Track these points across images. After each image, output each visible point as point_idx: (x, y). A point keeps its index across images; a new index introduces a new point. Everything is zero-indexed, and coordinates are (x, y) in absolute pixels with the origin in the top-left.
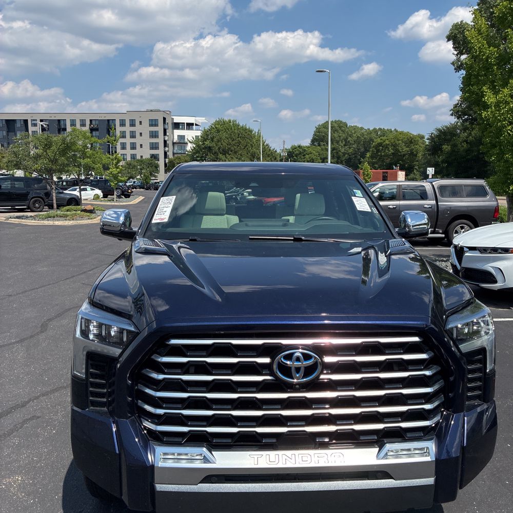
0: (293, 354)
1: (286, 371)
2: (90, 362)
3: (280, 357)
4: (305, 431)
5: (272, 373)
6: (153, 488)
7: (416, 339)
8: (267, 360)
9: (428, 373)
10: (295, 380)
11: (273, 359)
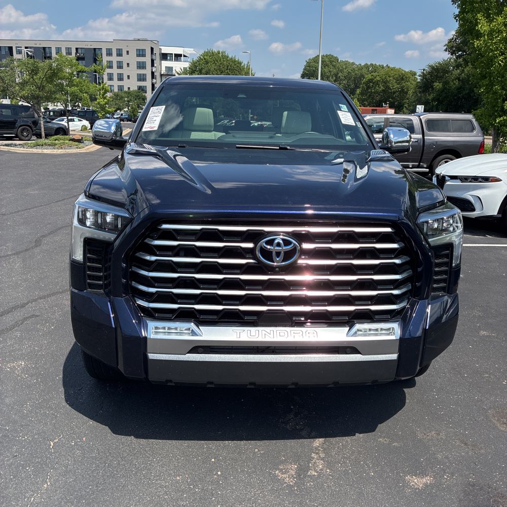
0: (274, 240)
1: (267, 255)
2: (87, 247)
3: (262, 243)
4: (283, 310)
5: (255, 258)
6: (146, 357)
7: (389, 230)
8: (251, 245)
9: (397, 261)
10: (275, 264)
11: (256, 244)
